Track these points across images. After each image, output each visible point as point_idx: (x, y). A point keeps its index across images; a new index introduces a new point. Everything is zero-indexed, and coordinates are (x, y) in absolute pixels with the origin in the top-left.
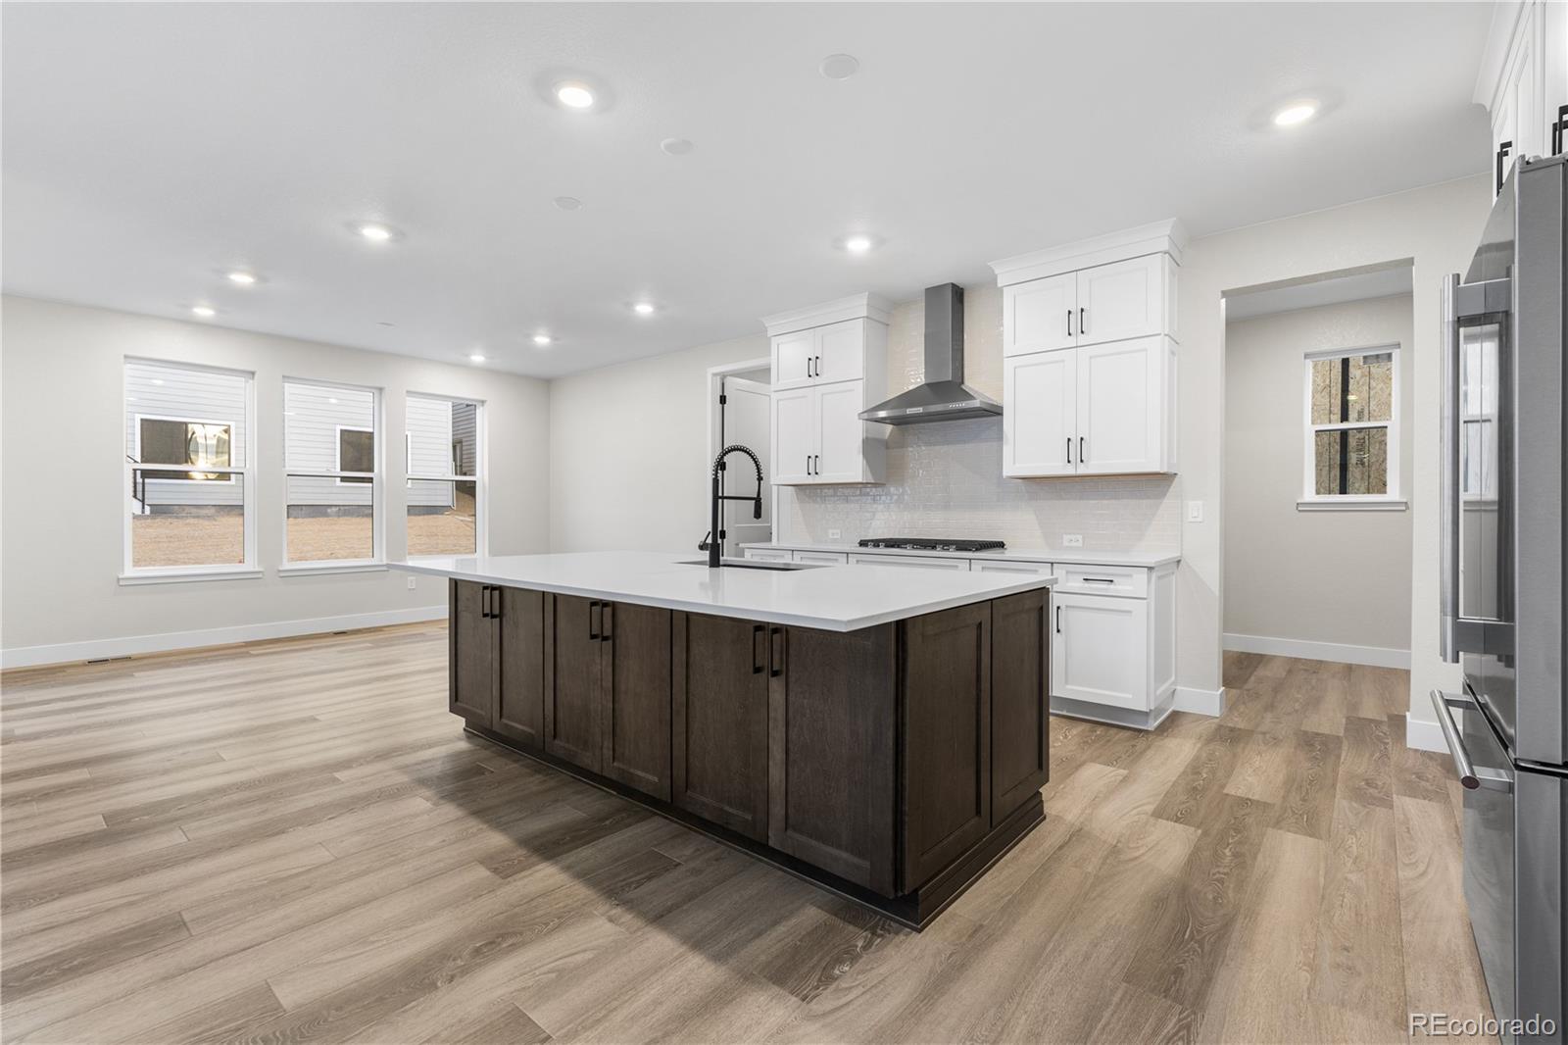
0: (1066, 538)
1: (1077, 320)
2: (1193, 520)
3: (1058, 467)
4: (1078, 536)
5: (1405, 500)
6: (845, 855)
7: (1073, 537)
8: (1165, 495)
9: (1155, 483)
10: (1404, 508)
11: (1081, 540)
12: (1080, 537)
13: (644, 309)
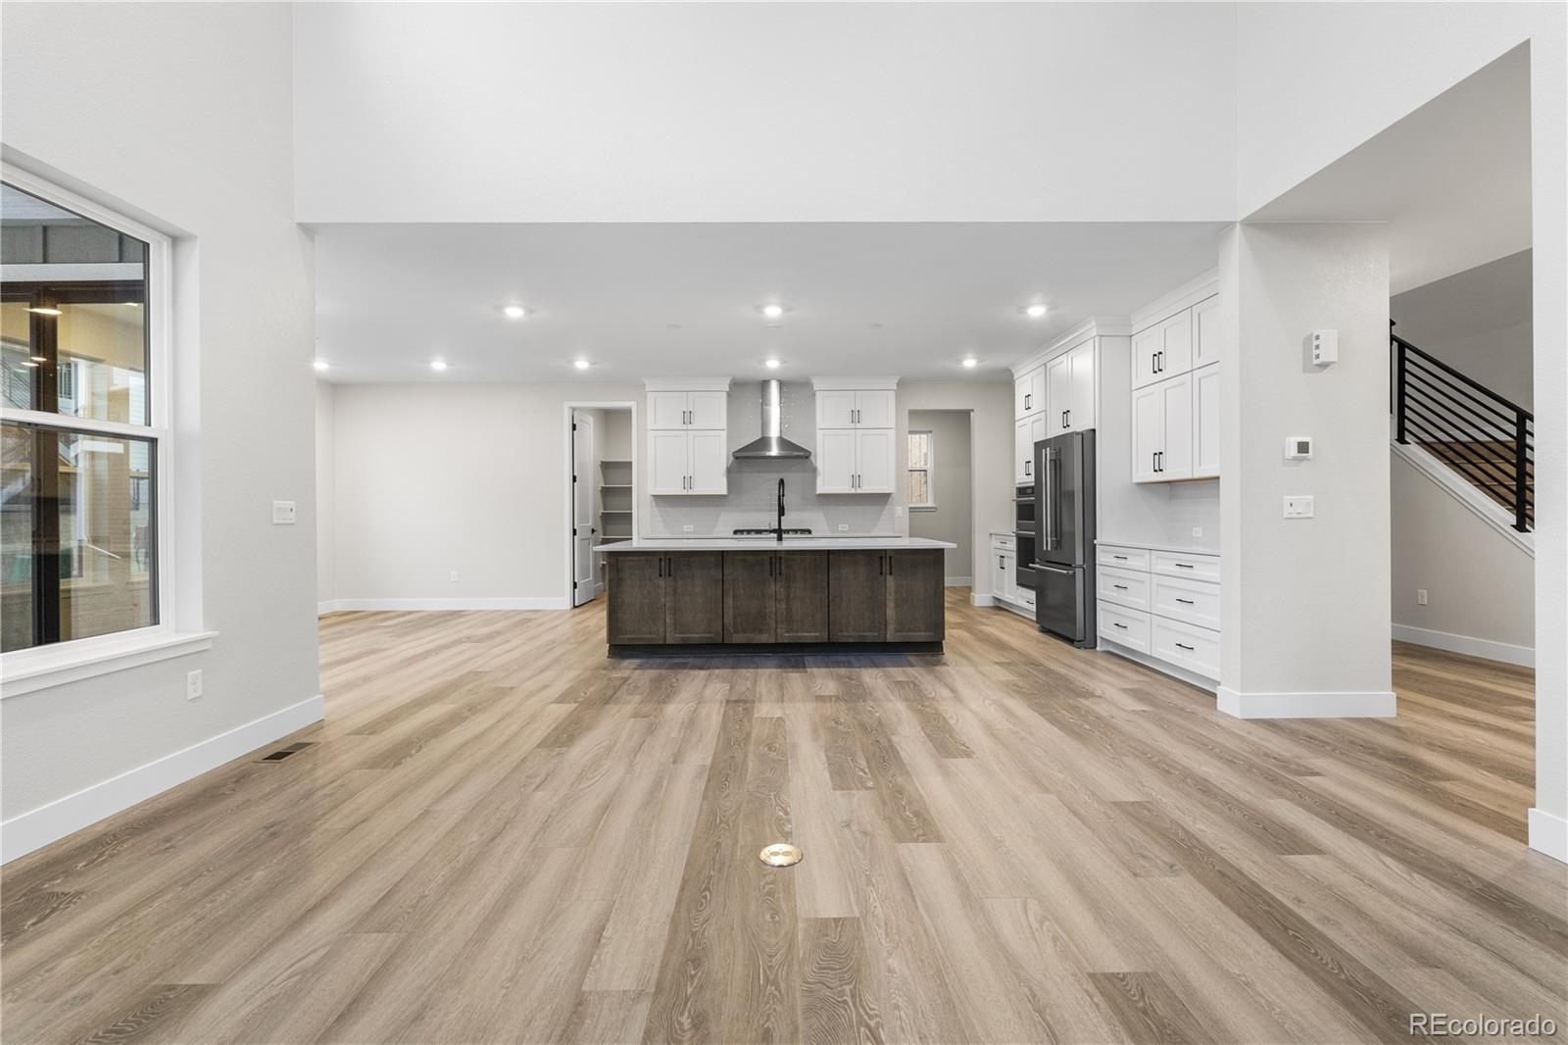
0: (840, 526)
1: (856, 416)
2: (898, 516)
4: (846, 525)
5: (935, 506)
7: (843, 526)
8: (887, 504)
9: (882, 499)
10: (935, 510)
13: (582, 364)
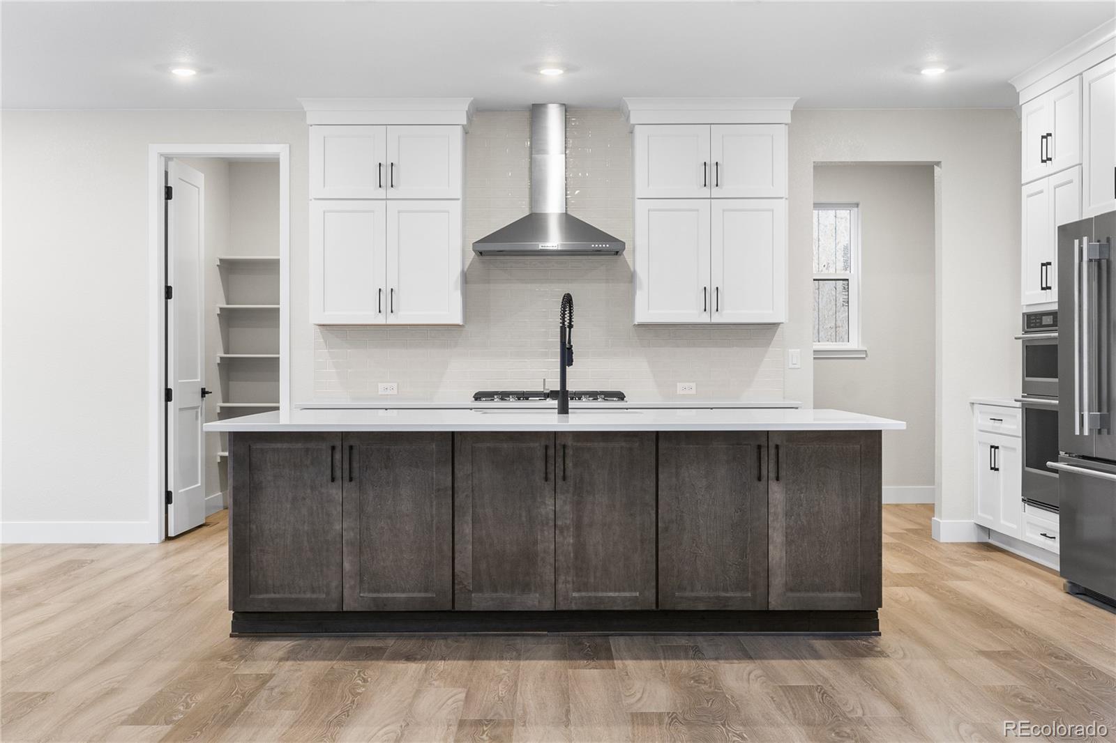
0: (680, 386)
1: (711, 174)
2: (793, 366)
3: (693, 314)
4: (691, 384)
5: (865, 349)
6: (839, 594)
7: (686, 385)
8: (770, 344)
9: (762, 332)
10: (864, 356)
11: (694, 388)
12: (693, 385)
13: (184, 73)
